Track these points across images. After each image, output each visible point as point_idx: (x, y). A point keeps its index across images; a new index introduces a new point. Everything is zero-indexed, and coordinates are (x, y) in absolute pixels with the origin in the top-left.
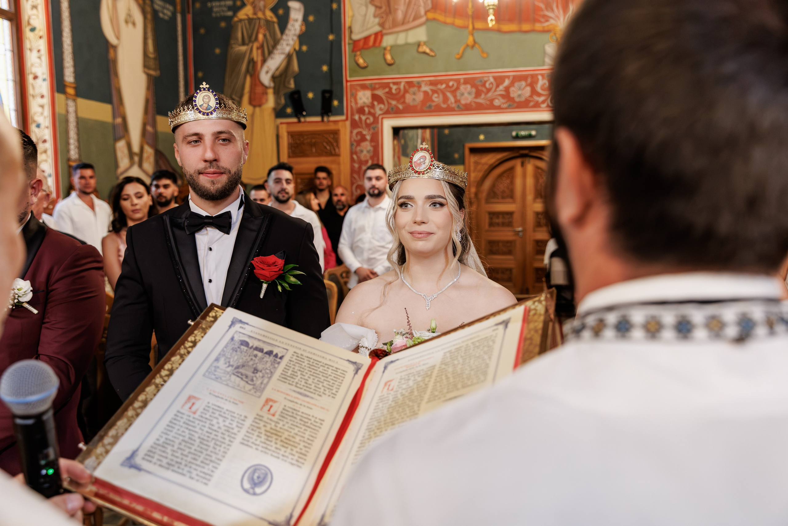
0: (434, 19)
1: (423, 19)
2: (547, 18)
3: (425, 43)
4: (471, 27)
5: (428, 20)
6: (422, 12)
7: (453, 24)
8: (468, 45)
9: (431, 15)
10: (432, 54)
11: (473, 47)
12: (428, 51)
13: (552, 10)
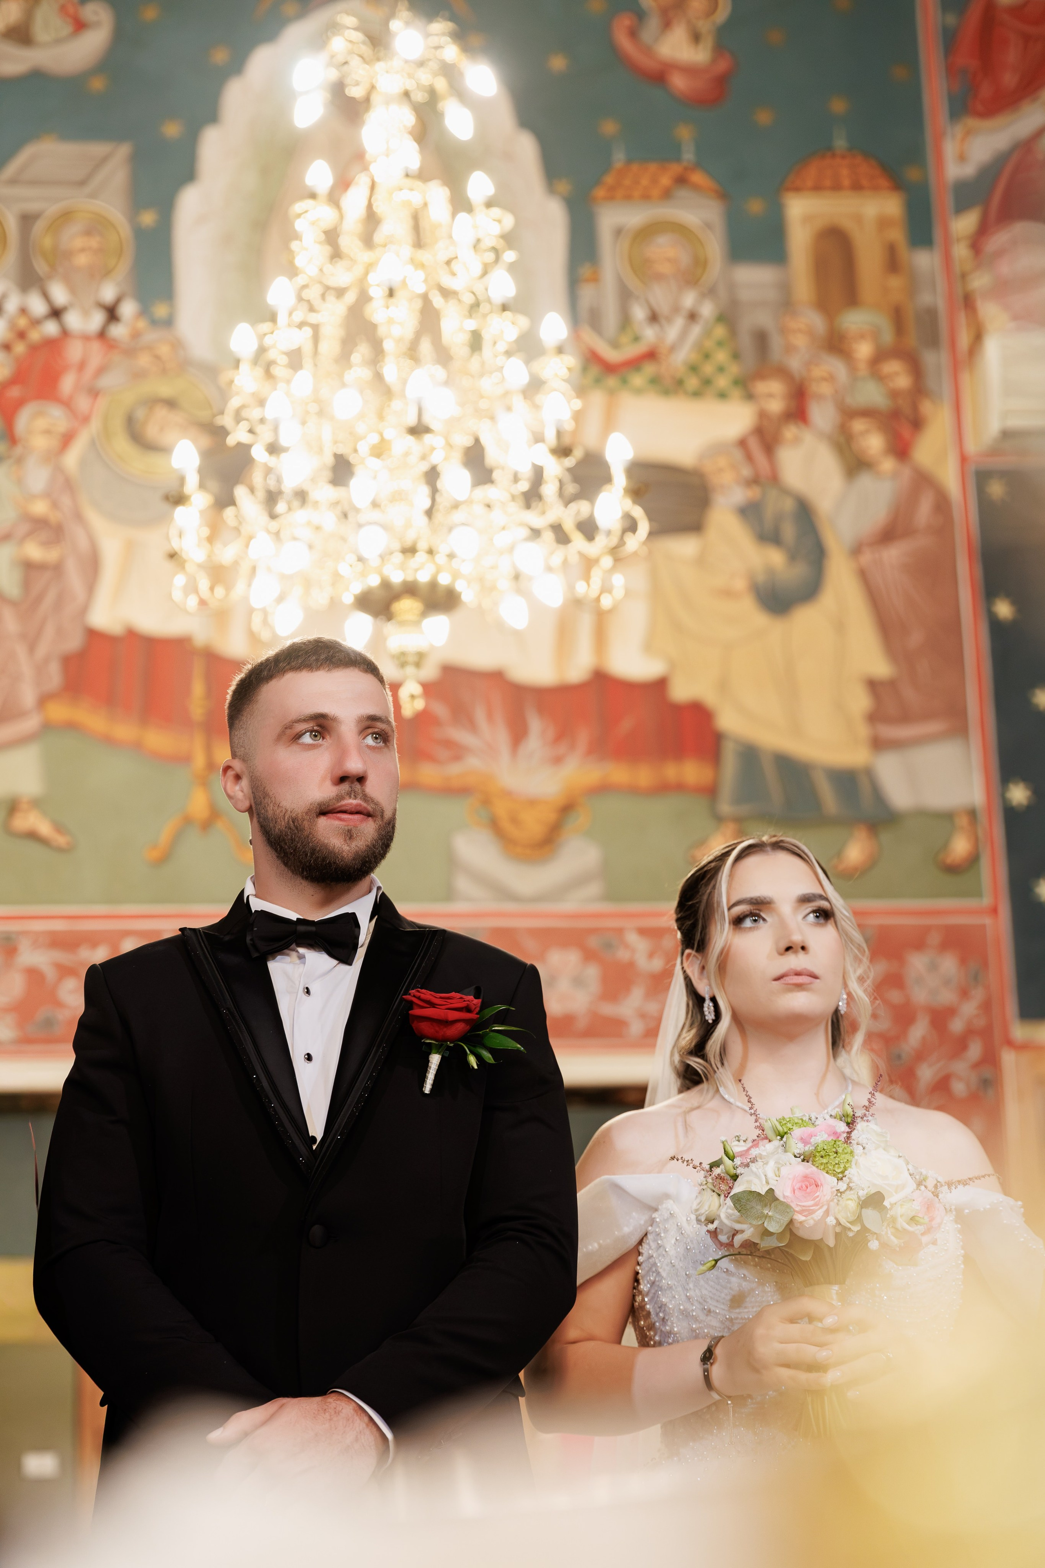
0: (71, 726)
1: (31, 723)
2: (457, 752)
3: (36, 803)
4: (200, 760)
5: (47, 727)
6: (28, 696)
7: (138, 746)
8: (187, 821)
9: (59, 711)
10: (61, 840)
11: (207, 825)
12: (44, 828)
13: (472, 726)
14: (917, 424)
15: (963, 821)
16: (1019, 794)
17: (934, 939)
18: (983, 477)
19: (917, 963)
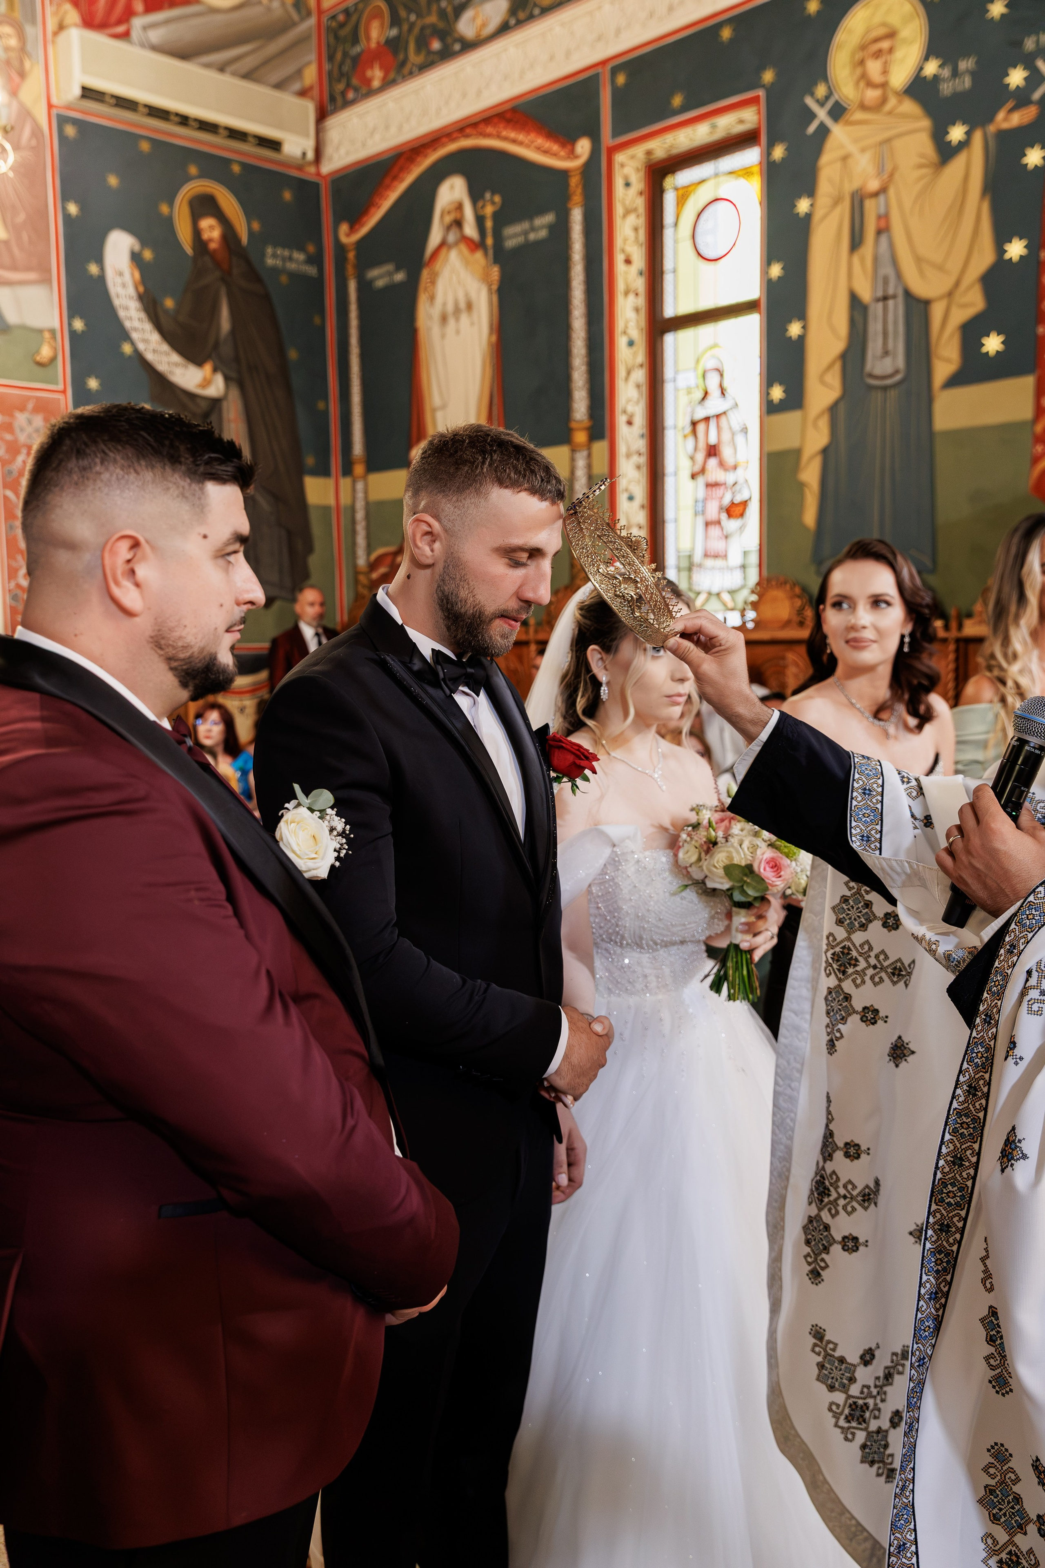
14: (22, 75)
15: (47, 335)
16: (79, 325)
17: (30, 406)
18: (63, 120)
19: (21, 418)
